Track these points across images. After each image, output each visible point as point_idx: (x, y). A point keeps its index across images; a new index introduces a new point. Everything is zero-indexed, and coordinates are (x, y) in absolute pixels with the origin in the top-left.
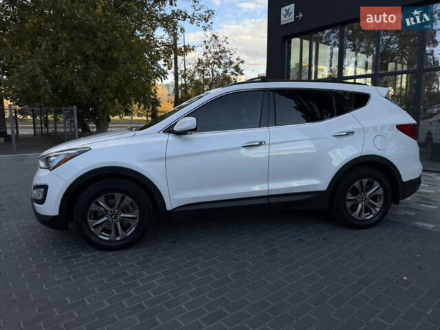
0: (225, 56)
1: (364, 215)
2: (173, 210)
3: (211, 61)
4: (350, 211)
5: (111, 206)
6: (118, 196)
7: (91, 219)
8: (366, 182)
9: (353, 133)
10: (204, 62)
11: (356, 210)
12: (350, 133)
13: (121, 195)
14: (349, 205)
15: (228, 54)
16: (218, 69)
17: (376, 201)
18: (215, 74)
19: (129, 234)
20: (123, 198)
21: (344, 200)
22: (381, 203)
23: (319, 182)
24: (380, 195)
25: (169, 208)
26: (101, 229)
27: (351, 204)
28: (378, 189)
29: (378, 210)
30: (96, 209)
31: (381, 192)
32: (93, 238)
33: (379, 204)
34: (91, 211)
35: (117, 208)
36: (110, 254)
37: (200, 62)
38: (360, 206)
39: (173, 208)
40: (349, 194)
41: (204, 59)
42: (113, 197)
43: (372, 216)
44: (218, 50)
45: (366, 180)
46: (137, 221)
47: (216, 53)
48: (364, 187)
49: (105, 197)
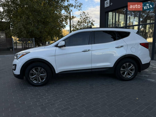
0: (88, 19)
1: (127, 76)
2: (58, 73)
3: (82, 21)
4: (122, 74)
5: (37, 71)
6: (39, 68)
7: (30, 76)
8: (128, 64)
9: (123, 46)
10: (80, 22)
11: (124, 74)
12: (122, 46)
13: (40, 68)
14: (121, 72)
15: (89, 19)
16: (85, 24)
17: (132, 71)
18: (84, 26)
19: (43, 81)
20: (41, 69)
21: (120, 71)
22: (134, 72)
23: (110, 64)
24: (133, 69)
25: (57, 72)
26: (34, 79)
27: (122, 72)
28: (132, 67)
29: (133, 74)
30: (32, 73)
31: (134, 68)
32: (31, 82)
33: (133, 72)
34: (31, 73)
35: (39, 72)
36: (37, 87)
37: (79, 22)
38: (126, 73)
39: (58, 72)
40: (121, 68)
41: (80, 20)
42: (38, 69)
43: (130, 76)
44: (85, 17)
45: (128, 63)
46: (46, 77)
47: (84, 18)
48: (127, 66)
49: (35, 69)
